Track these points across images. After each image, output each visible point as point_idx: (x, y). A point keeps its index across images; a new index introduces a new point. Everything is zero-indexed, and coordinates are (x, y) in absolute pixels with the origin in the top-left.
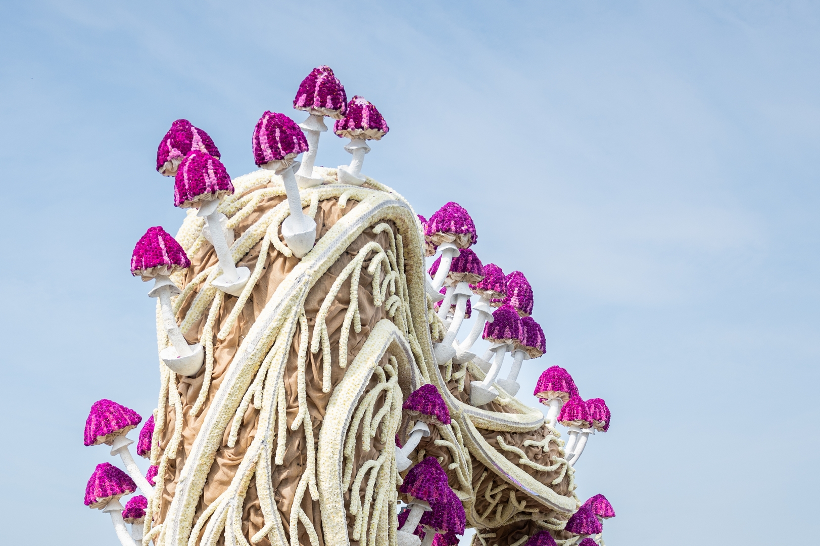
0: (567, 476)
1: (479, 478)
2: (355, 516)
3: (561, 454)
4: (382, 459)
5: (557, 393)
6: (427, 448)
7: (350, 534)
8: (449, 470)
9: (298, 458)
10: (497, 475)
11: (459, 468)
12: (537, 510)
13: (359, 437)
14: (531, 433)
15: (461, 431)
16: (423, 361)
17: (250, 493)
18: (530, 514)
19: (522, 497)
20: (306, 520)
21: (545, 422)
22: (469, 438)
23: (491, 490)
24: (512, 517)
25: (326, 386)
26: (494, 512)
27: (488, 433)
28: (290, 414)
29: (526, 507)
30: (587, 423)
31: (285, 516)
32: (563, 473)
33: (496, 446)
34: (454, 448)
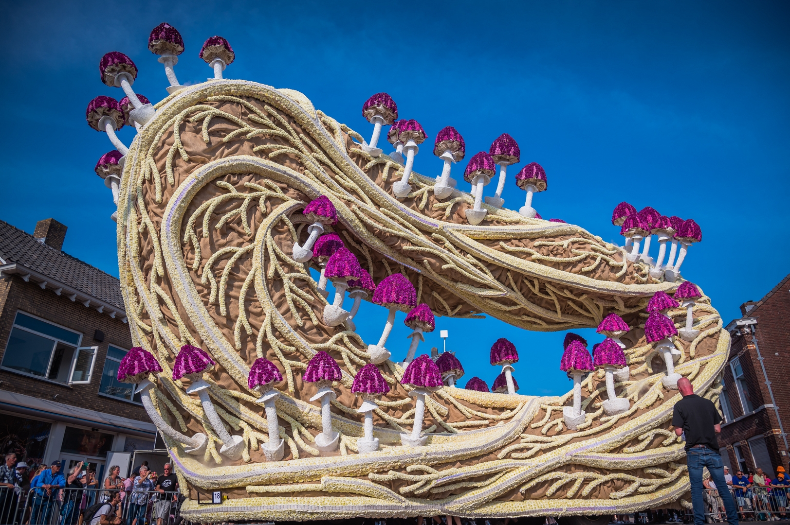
1: (506, 278)
8: (446, 270)
11: (460, 269)
14: (543, 237)
15: (450, 242)
20: (160, 292)
22: (464, 247)
25: (157, 197)
27: (490, 242)
33: (503, 250)
34: (436, 252)
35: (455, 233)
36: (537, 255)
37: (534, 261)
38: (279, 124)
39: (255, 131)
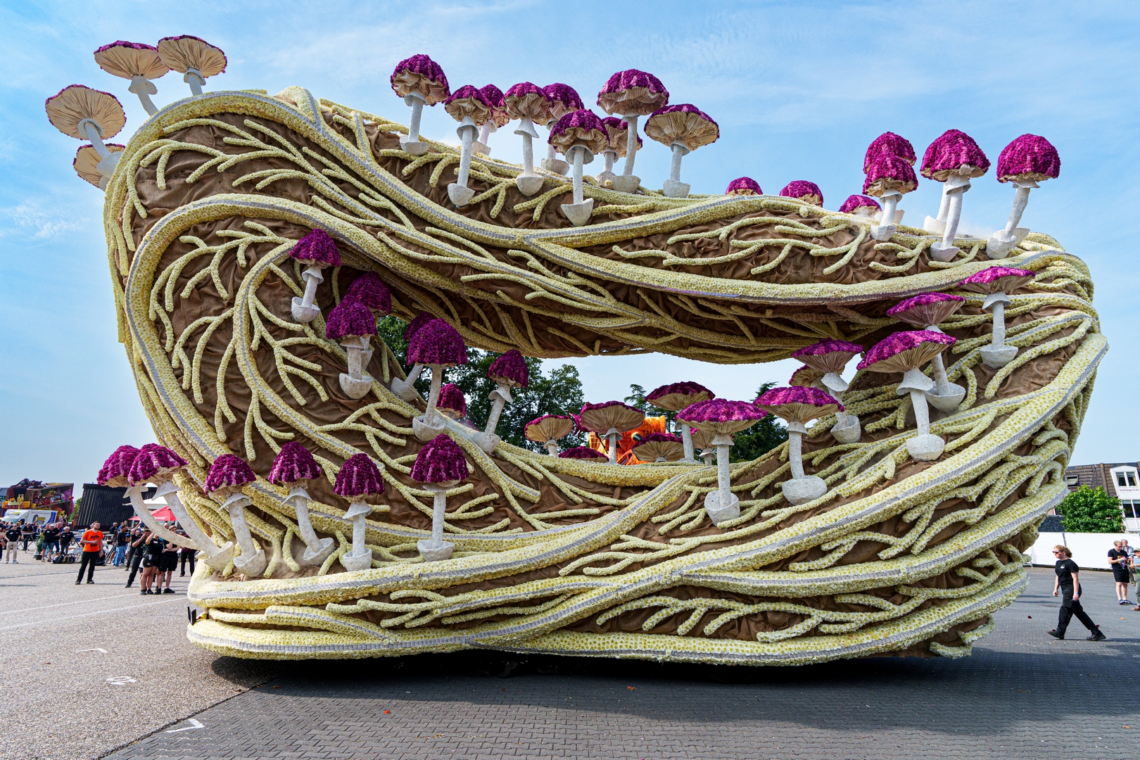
1: (639, 298)
11: (551, 296)
15: (537, 258)
27: (600, 249)
33: (617, 258)
34: (512, 277)
35: (542, 245)
36: (671, 259)
37: (668, 268)
38: (271, 141)
39: (233, 158)
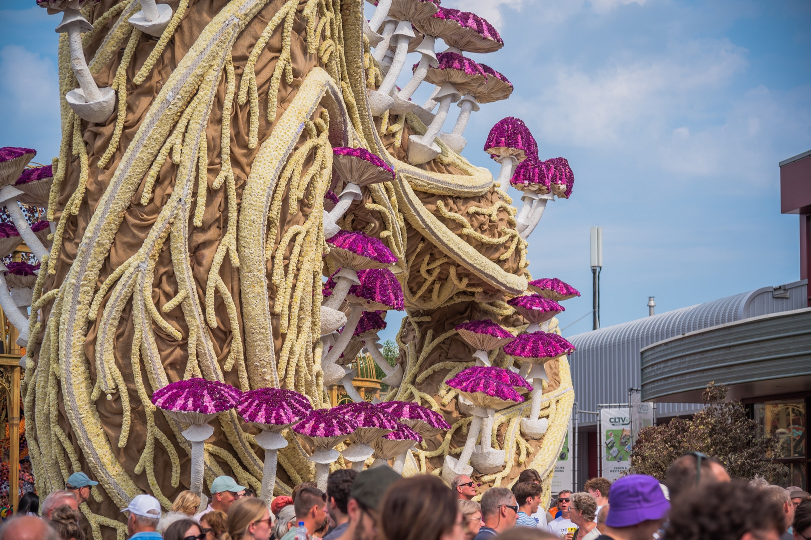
0: (518, 251)
1: (415, 250)
2: (277, 287)
3: (511, 224)
4: (308, 224)
5: (511, 150)
6: (356, 212)
7: (272, 307)
8: (380, 238)
9: (218, 220)
10: (435, 247)
11: (392, 237)
12: (480, 290)
13: (286, 200)
14: (478, 198)
15: (396, 194)
16: (357, 112)
17: (164, 257)
18: (473, 294)
19: (465, 273)
20: (225, 290)
21: (494, 186)
22: (405, 202)
23: (428, 264)
24: (452, 298)
25: (253, 142)
26: (430, 291)
27: (427, 196)
28: (213, 171)
29: (468, 285)
30: (545, 188)
31: (201, 284)
32: (513, 246)
33: (437, 213)
34: (388, 213)
